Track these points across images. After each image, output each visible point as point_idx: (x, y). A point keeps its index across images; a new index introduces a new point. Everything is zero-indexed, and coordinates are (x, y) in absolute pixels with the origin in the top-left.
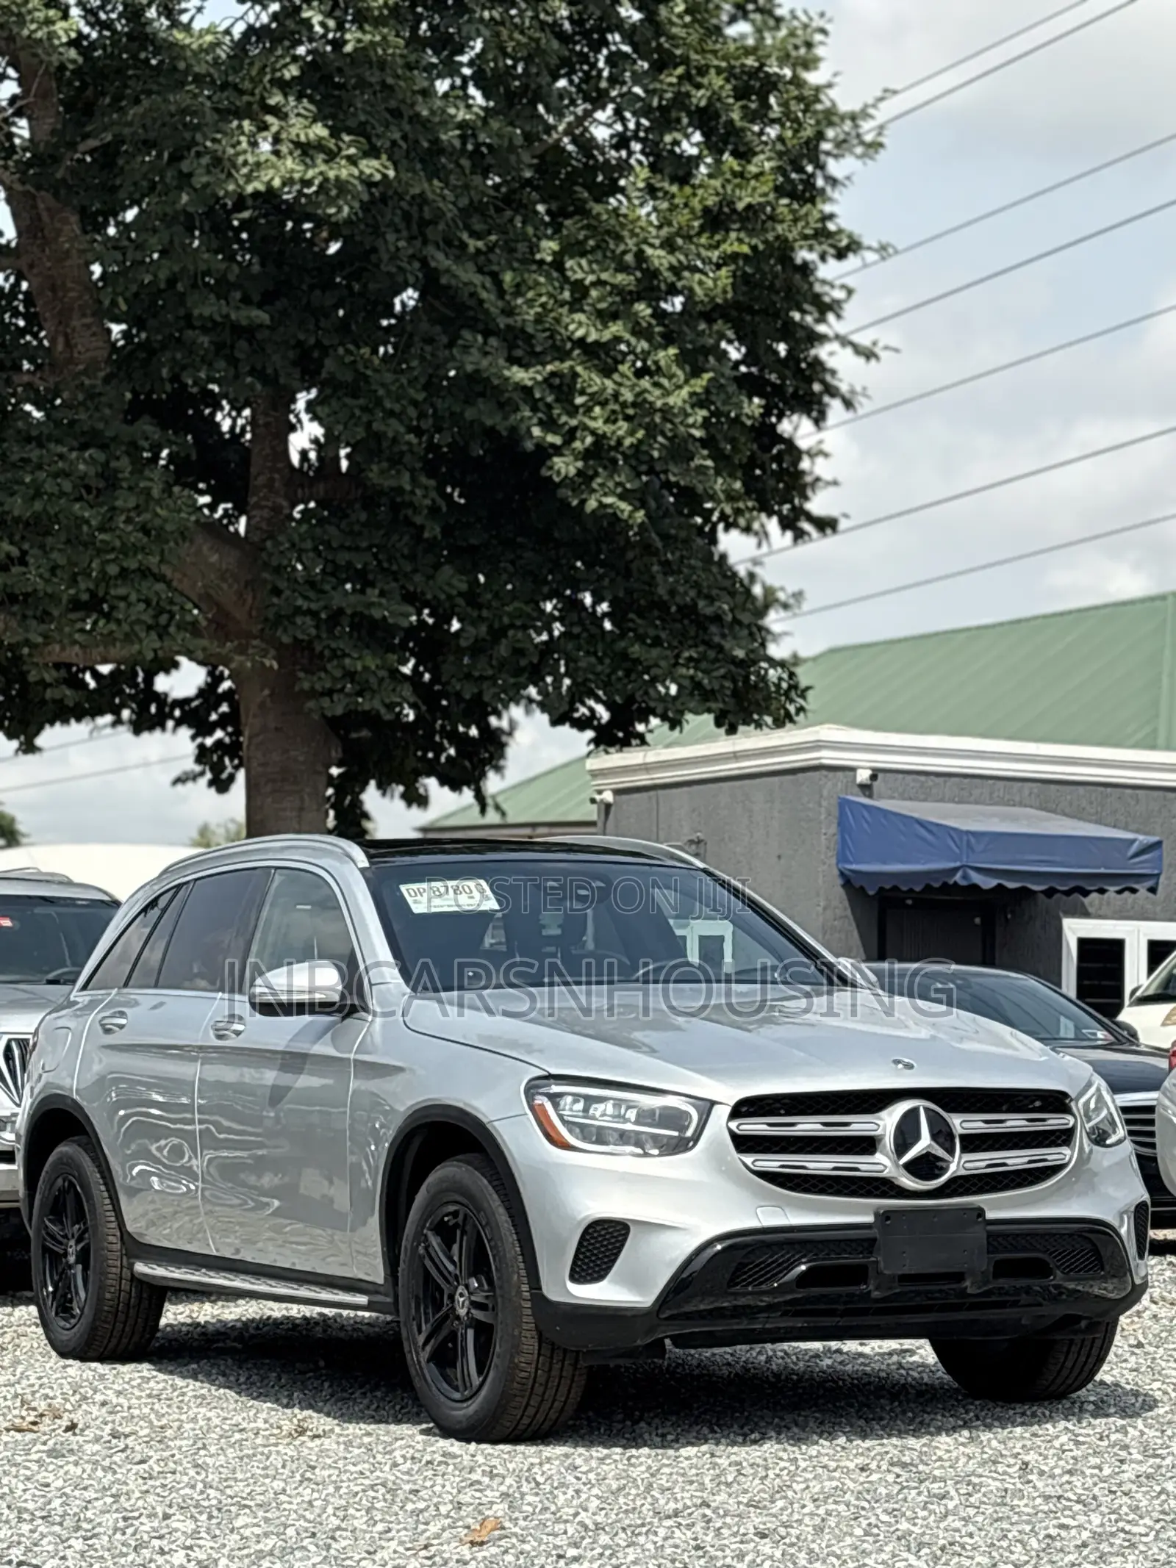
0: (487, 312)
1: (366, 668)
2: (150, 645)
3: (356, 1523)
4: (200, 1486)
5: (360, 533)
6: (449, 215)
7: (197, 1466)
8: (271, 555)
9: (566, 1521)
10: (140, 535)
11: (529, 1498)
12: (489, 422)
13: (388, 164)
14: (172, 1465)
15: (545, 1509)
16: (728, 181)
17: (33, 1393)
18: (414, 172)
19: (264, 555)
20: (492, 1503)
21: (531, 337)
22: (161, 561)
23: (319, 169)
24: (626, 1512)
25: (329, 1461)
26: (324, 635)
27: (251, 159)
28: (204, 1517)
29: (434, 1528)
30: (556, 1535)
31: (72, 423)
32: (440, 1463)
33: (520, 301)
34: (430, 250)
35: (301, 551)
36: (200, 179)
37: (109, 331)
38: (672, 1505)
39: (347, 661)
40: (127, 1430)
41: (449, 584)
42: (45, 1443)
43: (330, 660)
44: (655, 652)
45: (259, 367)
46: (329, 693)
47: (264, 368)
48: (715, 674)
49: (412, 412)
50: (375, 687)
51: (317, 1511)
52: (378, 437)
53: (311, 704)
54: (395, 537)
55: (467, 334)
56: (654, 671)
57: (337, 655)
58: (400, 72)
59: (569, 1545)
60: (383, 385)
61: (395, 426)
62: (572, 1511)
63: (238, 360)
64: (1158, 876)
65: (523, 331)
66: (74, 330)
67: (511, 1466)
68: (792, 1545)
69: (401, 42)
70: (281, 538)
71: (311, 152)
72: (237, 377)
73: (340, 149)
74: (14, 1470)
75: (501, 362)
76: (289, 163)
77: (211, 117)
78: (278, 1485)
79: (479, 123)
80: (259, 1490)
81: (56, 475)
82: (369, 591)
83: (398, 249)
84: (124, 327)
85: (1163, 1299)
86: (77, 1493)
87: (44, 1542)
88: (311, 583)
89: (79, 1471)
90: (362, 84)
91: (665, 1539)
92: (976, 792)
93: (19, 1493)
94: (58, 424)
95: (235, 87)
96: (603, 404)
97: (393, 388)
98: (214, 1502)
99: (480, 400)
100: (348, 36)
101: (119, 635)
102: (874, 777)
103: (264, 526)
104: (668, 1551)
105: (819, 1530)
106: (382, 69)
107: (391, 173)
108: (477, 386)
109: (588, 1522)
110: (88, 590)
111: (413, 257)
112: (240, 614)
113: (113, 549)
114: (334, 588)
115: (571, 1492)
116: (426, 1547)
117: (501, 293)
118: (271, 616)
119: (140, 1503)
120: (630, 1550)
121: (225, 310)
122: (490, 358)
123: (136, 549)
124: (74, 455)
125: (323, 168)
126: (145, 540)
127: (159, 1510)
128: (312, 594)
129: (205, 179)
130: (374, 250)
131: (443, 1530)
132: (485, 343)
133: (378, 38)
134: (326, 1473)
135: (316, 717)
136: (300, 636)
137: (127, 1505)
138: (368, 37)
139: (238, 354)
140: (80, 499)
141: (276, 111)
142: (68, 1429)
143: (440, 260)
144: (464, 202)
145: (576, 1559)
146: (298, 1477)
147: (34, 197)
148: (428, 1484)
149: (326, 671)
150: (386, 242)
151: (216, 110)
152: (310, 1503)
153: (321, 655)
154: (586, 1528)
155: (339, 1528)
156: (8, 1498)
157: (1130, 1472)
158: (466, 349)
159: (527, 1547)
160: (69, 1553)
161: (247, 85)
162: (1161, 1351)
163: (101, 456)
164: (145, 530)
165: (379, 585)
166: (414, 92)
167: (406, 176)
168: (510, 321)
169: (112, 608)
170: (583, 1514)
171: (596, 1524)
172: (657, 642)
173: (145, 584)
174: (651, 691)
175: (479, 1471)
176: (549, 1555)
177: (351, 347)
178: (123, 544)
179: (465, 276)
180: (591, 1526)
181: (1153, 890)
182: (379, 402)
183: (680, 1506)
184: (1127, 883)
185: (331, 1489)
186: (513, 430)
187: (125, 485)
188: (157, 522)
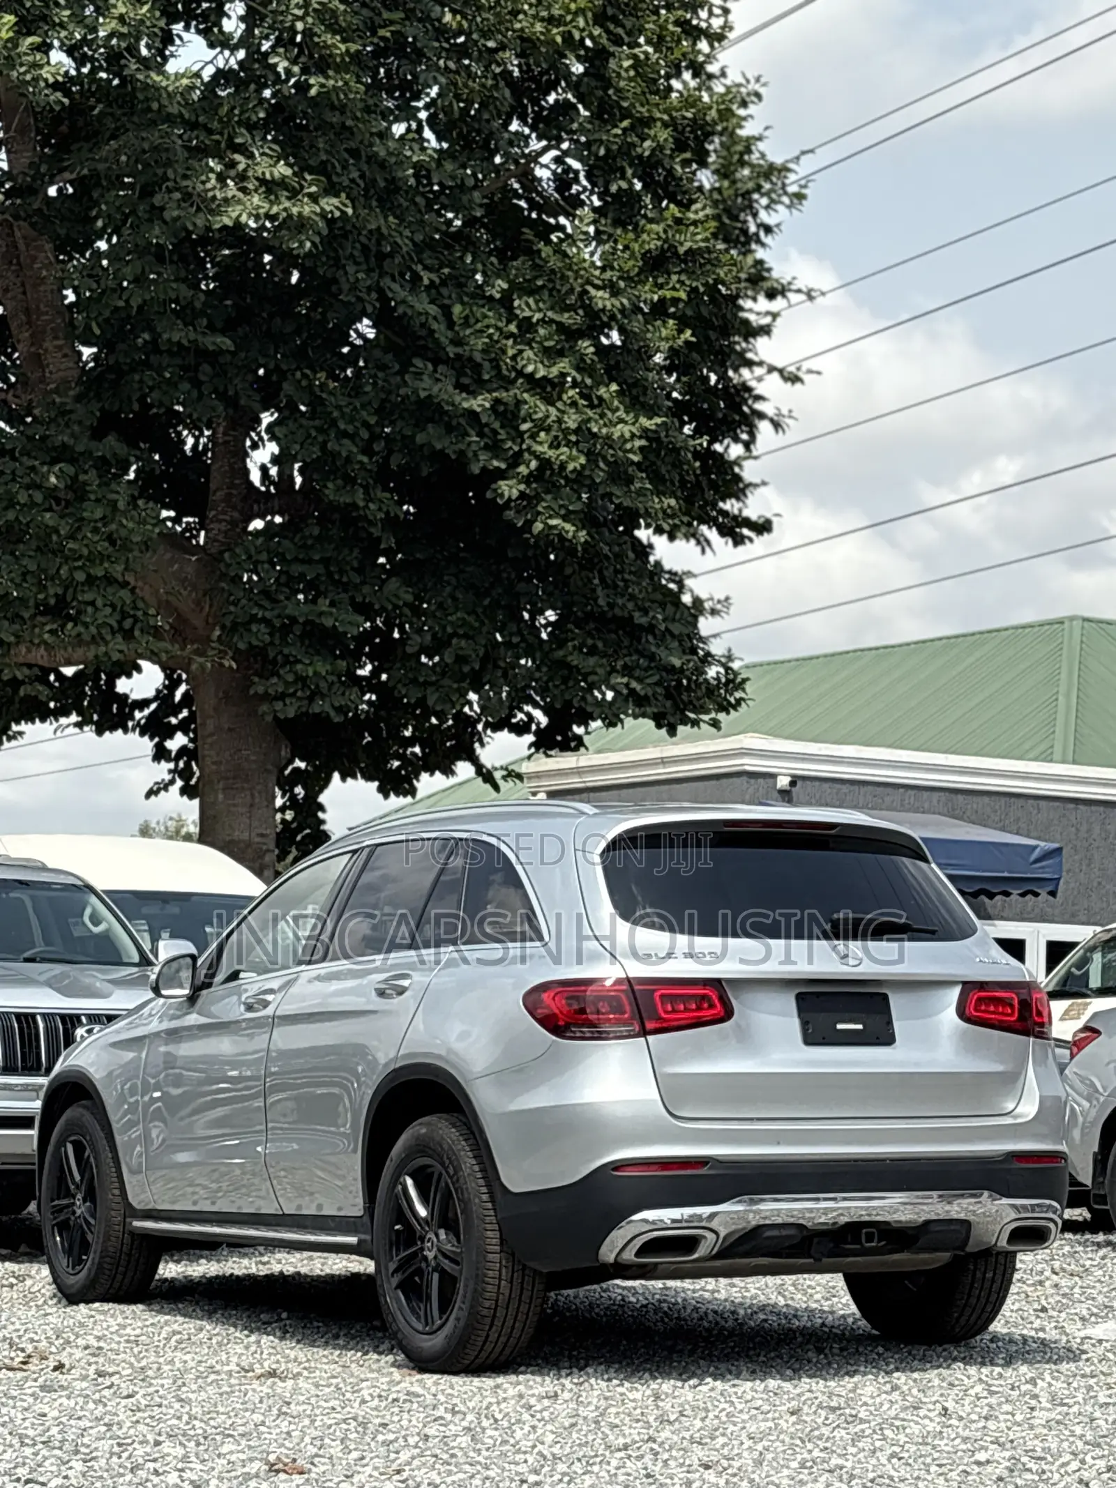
0: (437, 341)
1: (315, 673)
2: (116, 647)
3: (332, 1451)
4: (185, 1418)
5: (312, 546)
6: (405, 249)
7: (181, 1400)
8: (228, 566)
9: (525, 1453)
10: (106, 544)
11: (489, 1432)
12: (439, 446)
13: (348, 202)
14: (158, 1400)
15: (504, 1442)
16: (669, 226)
17: (20, 1337)
18: (371, 208)
19: (222, 566)
20: (457, 1436)
21: (480, 365)
22: (126, 569)
23: (283, 206)
24: (580, 1445)
25: (302, 1398)
26: (277, 642)
27: (219, 195)
28: (192, 1444)
29: (404, 1456)
30: (517, 1464)
31: (44, 438)
32: (405, 1401)
33: (468, 332)
34: (386, 282)
35: (256, 563)
36: (172, 213)
37: (80, 354)
38: (621, 1441)
39: (299, 667)
40: (111, 1370)
41: (396, 596)
42: (36, 1380)
43: (283, 666)
44: (592, 661)
45: (221, 389)
46: (282, 697)
47: (226, 390)
48: (649, 681)
49: (365, 434)
50: (325, 691)
51: (296, 1441)
52: (335, 455)
53: (264, 708)
54: (346, 551)
55: (418, 362)
56: (591, 678)
57: (289, 661)
58: (359, 114)
59: (530, 1472)
60: (339, 407)
61: (347, 447)
62: (530, 1444)
63: (202, 383)
64: (1059, 879)
65: (471, 359)
66: (46, 350)
67: (471, 1405)
68: (734, 1475)
69: (362, 88)
70: (238, 550)
71: (275, 188)
72: (200, 396)
73: (302, 187)
74: (11, 1402)
75: (450, 388)
76: (256, 199)
77: (182, 154)
78: (258, 1418)
79: (434, 165)
80: (240, 1422)
81: (28, 487)
82: (320, 601)
83: (357, 279)
84: (95, 350)
85: (1063, 1270)
86: (73, 1422)
87: (47, 1463)
88: (266, 593)
89: (72, 1403)
90: (324, 126)
91: (618, 1468)
92: (888, 799)
93: (18, 1422)
94: (31, 439)
95: (205, 127)
96: (548, 430)
97: (347, 410)
98: (200, 1431)
99: (430, 425)
100: (312, 81)
101: (86, 637)
102: (793, 783)
103: (220, 538)
104: (621, 1478)
105: (759, 1463)
106: (342, 113)
107: (350, 211)
108: (429, 411)
109: (545, 1452)
110: (56, 595)
111: (369, 289)
112: (198, 621)
113: (81, 557)
114: (287, 599)
115: (527, 1428)
116: (398, 1472)
117: (451, 324)
118: (228, 624)
119: (132, 1432)
120: (586, 1477)
121: (192, 336)
122: (439, 385)
123: (103, 557)
124: (45, 468)
125: (287, 204)
126: (111, 549)
127: (150, 1438)
128: (266, 604)
129: (175, 213)
130: (335, 281)
131: (413, 1458)
132: (435, 371)
133: (340, 83)
134: (301, 1408)
135: (269, 718)
136: (255, 643)
137: (119, 1433)
138: (332, 82)
139: (203, 378)
140: (50, 509)
141: (243, 150)
142: (55, 1369)
143: (397, 291)
144: (419, 237)
145: (537, 1484)
146: (275, 1411)
147: (11, 226)
148: (396, 1418)
149: (279, 676)
150: (346, 273)
151: (188, 148)
152: (288, 1433)
153: (275, 660)
154: (545, 1458)
155: (317, 1455)
156: (10, 1426)
157: (1041, 1417)
158: (418, 375)
159: (491, 1473)
160: (70, 1473)
161: (215, 125)
162: (1063, 1315)
163: (71, 470)
164: (111, 539)
165: (330, 595)
166: (372, 134)
167: (363, 212)
168: (459, 350)
169: (79, 612)
170: (540, 1447)
171: (554, 1455)
172: (593, 651)
173: (111, 590)
174: (589, 697)
175: (442, 1408)
176: (512, 1480)
177: (308, 372)
178: (90, 552)
179: (419, 307)
180: (549, 1457)
181: (1053, 894)
182: (334, 423)
183: (628, 1440)
184: (1029, 887)
185: (307, 1422)
186: (462, 453)
187: (92, 497)
188: (123, 533)
